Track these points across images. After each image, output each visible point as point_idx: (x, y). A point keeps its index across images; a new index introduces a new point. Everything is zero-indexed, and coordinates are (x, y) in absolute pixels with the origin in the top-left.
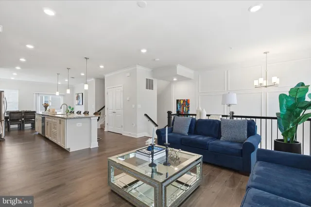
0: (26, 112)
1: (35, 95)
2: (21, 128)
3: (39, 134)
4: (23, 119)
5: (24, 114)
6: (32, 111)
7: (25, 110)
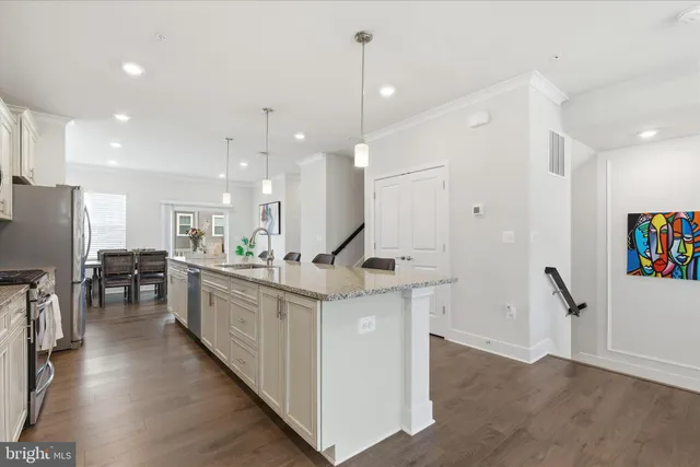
0: (145, 255)
1: (163, 207)
2: (131, 298)
3: (178, 322)
4: (136, 272)
5: (140, 261)
6: (158, 249)
7: (141, 248)
